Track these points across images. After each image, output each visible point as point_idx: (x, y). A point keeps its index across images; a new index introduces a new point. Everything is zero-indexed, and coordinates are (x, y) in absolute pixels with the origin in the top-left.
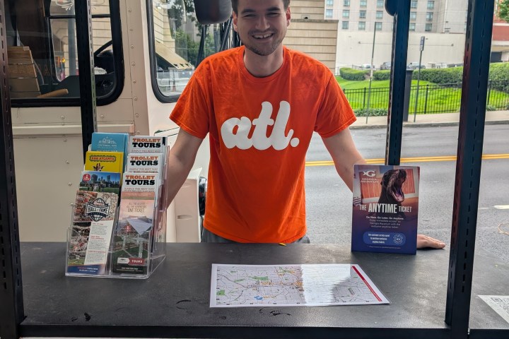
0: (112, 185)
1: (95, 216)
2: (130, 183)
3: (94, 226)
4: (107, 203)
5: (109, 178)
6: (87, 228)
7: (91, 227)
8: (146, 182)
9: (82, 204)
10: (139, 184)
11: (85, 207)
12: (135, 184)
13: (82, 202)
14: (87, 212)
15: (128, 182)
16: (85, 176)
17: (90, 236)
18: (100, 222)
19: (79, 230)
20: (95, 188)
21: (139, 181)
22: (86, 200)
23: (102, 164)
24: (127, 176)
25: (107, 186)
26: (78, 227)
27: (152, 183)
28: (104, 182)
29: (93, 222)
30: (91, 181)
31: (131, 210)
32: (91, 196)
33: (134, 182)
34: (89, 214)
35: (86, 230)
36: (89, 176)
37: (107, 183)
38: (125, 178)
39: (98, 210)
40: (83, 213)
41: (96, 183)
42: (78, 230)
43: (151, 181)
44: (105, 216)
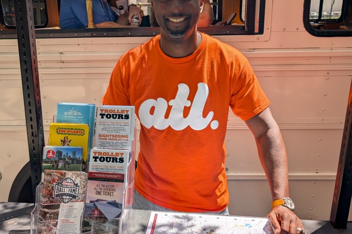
0: (78, 162)
1: (64, 197)
2: (98, 160)
3: (63, 209)
4: (76, 183)
5: (74, 154)
6: (56, 210)
7: (60, 210)
8: (114, 160)
9: (50, 185)
10: (107, 161)
11: (53, 187)
12: (104, 161)
13: (50, 182)
14: (55, 193)
15: (95, 158)
16: (49, 152)
17: (59, 221)
18: (69, 204)
19: (48, 213)
20: (60, 165)
21: (107, 158)
22: (54, 181)
23: (70, 137)
24: (95, 153)
25: (73, 163)
26: (46, 210)
27: (122, 160)
28: (69, 158)
29: (62, 204)
30: (55, 157)
31: (99, 193)
32: (59, 175)
33: (102, 159)
34: (58, 195)
35: (54, 213)
36: (53, 153)
37: (73, 160)
38: (92, 155)
39: (67, 191)
40: (51, 195)
41: (60, 159)
42: (46, 213)
43: (120, 159)
44: (74, 197)
